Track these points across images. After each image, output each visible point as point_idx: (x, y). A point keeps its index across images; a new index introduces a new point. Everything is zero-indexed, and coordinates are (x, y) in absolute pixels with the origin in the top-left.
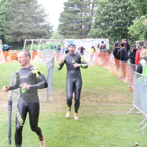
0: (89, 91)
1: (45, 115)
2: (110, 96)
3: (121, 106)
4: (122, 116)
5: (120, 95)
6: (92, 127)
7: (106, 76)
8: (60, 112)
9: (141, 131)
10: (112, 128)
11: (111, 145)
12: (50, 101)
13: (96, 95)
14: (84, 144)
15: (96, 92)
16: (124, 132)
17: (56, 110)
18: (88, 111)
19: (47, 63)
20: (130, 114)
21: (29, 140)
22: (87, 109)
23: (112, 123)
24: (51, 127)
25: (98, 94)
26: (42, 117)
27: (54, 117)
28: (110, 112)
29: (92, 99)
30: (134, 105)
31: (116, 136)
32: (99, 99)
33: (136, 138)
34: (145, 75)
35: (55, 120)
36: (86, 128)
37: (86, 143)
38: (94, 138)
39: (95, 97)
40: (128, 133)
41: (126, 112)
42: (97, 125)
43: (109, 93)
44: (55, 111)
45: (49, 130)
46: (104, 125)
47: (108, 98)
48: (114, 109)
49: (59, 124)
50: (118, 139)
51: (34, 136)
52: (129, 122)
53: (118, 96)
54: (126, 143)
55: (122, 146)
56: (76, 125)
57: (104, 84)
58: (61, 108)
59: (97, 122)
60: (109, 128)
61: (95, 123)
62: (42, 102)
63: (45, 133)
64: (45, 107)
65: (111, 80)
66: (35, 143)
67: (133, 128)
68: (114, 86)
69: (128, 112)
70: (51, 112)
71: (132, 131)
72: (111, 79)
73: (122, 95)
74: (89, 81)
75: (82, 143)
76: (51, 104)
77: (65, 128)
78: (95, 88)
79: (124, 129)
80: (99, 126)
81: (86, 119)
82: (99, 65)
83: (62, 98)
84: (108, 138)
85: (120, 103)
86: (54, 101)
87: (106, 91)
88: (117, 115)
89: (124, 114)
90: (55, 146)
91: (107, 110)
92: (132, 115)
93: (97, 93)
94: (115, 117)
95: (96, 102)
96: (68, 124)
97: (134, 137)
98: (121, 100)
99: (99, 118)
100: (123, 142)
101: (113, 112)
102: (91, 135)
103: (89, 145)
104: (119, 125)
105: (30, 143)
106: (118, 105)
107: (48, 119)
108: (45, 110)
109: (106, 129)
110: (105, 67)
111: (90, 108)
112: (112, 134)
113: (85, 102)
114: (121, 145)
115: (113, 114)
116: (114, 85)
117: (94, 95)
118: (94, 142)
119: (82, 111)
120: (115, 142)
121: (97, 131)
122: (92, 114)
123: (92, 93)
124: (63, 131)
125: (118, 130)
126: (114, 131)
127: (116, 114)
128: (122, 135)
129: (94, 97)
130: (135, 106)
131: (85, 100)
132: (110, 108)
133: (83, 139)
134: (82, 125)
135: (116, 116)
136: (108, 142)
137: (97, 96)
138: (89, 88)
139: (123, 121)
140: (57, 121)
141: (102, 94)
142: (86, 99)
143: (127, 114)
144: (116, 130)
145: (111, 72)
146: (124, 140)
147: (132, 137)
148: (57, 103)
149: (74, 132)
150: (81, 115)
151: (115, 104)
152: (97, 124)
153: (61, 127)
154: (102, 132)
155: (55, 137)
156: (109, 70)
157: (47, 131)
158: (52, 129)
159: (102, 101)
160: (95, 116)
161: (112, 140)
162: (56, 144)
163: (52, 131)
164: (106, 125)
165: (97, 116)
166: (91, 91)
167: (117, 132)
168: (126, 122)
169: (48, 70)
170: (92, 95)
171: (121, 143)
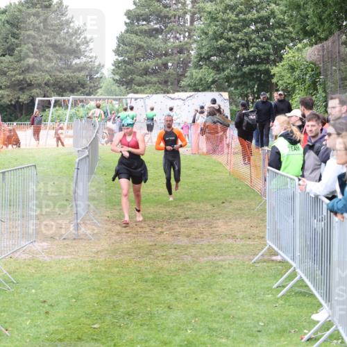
0: (174, 213)
1: (68, 268)
2: (220, 223)
3: (242, 245)
4: (241, 267)
5: (243, 220)
6: (171, 292)
7: (217, 178)
8: (101, 260)
9: (278, 299)
11: (209, 329)
12: (82, 237)
13: (189, 220)
14: (148, 329)
15: (189, 213)
16: (240, 300)
17: (94, 255)
18: (167, 258)
19: (78, 151)
20: (258, 263)
21: (27, 320)
22: (164, 254)
23: (217, 283)
24: (79, 294)
25: (194, 218)
26: (59, 272)
27: (87, 272)
28: (217, 258)
29: (179, 230)
30: (268, 242)
31: (222, 310)
32: (194, 231)
33: (265, 314)
34: (288, 173)
35: (89, 278)
36: (157, 295)
37: (154, 326)
38: (173, 316)
39: (187, 225)
40: (249, 304)
41: (251, 257)
42: (182, 288)
43: (218, 217)
44: (91, 259)
45: (74, 300)
46: (198, 286)
47: (215, 227)
48: (226, 252)
49: (96, 287)
50: (226, 316)
51: (40, 313)
52: (256, 279)
53: (240, 223)
54: (243, 324)
55: (232, 331)
56: (134, 288)
57: (211, 196)
58: (107, 250)
59: (183, 282)
60: (209, 293)
61: (179, 282)
62: (64, 239)
63: (65, 306)
64: (69, 250)
65: (228, 187)
66: (41, 328)
67: (262, 293)
68: (233, 201)
69: (256, 258)
70: (81, 261)
71: (259, 298)
72: (226, 185)
73: (248, 221)
75: (146, 327)
76: (84, 244)
77: (110, 296)
78: (188, 204)
79: (242, 294)
80: (187, 289)
82: (203, 154)
83: (110, 230)
84: (204, 315)
85: (241, 239)
86: (91, 237)
87: (214, 211)
88: (229, 264)
89: (247, 263)
90: (85, 333)
91: (208, 254)
92: (265, 264)
93: (193, 216)
94: (225, 268)
95: (188, 236)
96: (116, 286)
97: (260, 312)
98: (245, 232)
99: (189, 273)
100: (237, 322)
101: (221, 258)
102: (166, 309)
103: (159, 331)
104: (230, 287)
105: (31, 327)
106: (235, 243)
107: (73, 276)
108: (69, 257)
109: (202, 296)
110: (214, 157)
111: (172, 251)
112: (213, 306)
113: (162, 237)
114: (231, 329)
115: (220, 263)
116: (234, 198)
117: (186, 221)
118: (171, 325)
119: (152, 256)
120: (218, 322)
121: (181, 300)
122: (174, 263)
123: (179, 216)
124: (105, 301)
125: (228, 298)
126: (218, 300)
127: (227, 262)
128: (234, 308)
129: (183, 227)
130: (270, 243)
131: (162, 232)
132: (216, 250)
133: (148, 318)
134: (149, 288)
135: (227, 266)
136: (202, 324)
137: (192, 223)
138: (176, 206)
139: (241, 277)
140: (94, 280)
141: (203, 219)
142: (163, 230)
143: (253, 261)
144: (224, 298)
145: (228, 168)
146: (240, 319)
147: (257, 311)
148: (99, 240)
149: (129, 304)
150: (149, 267)
151: (230, 241)
152: (183, 286)
153: (101, 292)
154: (192, 302)
155: (86, 314)
156: (224, 163)
157: (69, 301)
158: (80, 298)
159: (200, 233)
160: (181, 268)
161: (213, 319)
162: (86, 329)
163: (79, 303)
164: (202, 287)
165: (186, 269)
166: (179, 212)
167: (226, 301)
168: (247, 280)
169: (76, 167)
170: (179, 222)
171: (231, 325)
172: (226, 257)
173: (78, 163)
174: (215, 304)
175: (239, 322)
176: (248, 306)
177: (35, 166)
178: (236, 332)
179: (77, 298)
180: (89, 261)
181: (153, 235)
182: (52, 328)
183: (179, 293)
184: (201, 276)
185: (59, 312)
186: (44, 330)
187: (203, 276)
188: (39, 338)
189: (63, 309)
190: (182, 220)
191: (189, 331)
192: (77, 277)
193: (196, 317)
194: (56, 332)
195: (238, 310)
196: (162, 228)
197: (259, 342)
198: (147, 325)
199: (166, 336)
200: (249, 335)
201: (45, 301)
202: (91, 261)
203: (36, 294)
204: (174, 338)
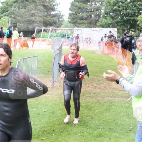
0: (94, 79)
1: (49, 100)
3: (123, 93)
4: (122, 102)
6: (93, 112)
7: (112, 64)
10: (112, 114)
12: (55, 87)
13: (100, 82)
15: (100, 79)
16: (122, 117)
17: (60, 95)
18: (91, 97)
19: (54, 51)
20: (130, 101)
21: (32, 122)
22: (90, 96)
23: (112, 109)
24: (54, 111)
25: (102, 81)
26: (46, 102)
27: (57, 102)
28: (112, 98)
29: (96, 86)
31: (114, 121)
32: (102, 86)
33: (133, 123)
35: (58, 105)
36: (87, 113)
39: (99, 84)
41: (127, 99)
44: (59, 97)
45: (52, 114)
46: (104, 110)
48: (116, 96)
49: (61, 109)
50: (116, 124)
52: (129, 108)
54: (124, 127)
59: (98, 108)
60: (109, 113)
61: (96, 108)
63: (48, 116)
64: (49, 92)
66: (37, 125)
69: (129, 99)
70: (55, 97)
71: (130, 116)
74: (94, 69)
75: (82, 126)
76: (56, 90)
78: (99, 75)
79: (123, 114)
80: (99, 111)
81: (88, 104)
82: (106, 54)
84: (107, 122)
85: (122, 91)
86: (59, 87)
88: (117, 101)
89: (125, 101)
90: (56, 128)
91: (108, 96)
93: (102, 80)
95: (100, 89)
99: (100, 104)
100: (121, 126)
101: (114, 98)
102: (91, 119)
103: (88, 128)
104: (118, 111)
105: (33, 125)
106: (119, 92)
107: (51, 103)
108: (50, 95)
109: (106, 114)
110: (111, 56)
111: (93, 94)
112: (111, 119)
113: (89, 88)
114: (118, 129)
115: (113, 101)
117: (98, 82)
118: (93, 126)
119: (85, 97)
120: (112, 126)
121: (97, 116)
123: (96, 80)
125: (117, 115)
126: (113, 116)
128: (120, 120)
129: (97, 84)
131: (89, 86)
132: (111, 95)
133: (83, 123)
134: (84, 110)
135: (116, 102)
136: (106, 126)
137: (101, 83)
138: (94, 76)
139: (122, 107)
140: (60, 106)
143: (127, 100)
144: (115, 115)
145: (117, 61)
146: (122, 125)
147: (129, 122)
148: (62, 89)
151: (117, 91)
152: (98, 109)
153: (63, 111)
154: (102, 116)
155: (57, 120)
156: (115, 58)
157: (50, 114)
158: (54, 113)
159: (105, 88)
160: (97, 102)
161: (111, 124)
162: (57, 126)
163: (54, 115)
164: (106, 110)
165: (99, 102)
166: (96, 78)
167: (116, 117)
168: (125, 108)
169: (54, 58)
170: (96, 82)
171: (118, 127)
172: (116, 98)
173: (55, 56)
174: (111, 118)
175: (122, 126)
176: (125, 120)
177: (37, 57)
178: (120, 130)
179: (53, 113)
180: (58, 97)
181: (85, 87)
182: (42, 126)
183: (96, 112)
184: (105, 106)
185: (45, 119)
186: (39, 126)
187: (106, 106)
188: (37, 130)
189: (47, 117)
190: (97, 81)
191: (101, 129)
192: (53, 104)
193: (103, 123)
194: (44, 127)
195: (121, 121)
196: (89, 84)
197: (130, 135)
198: (83, 126)
199: (91, 131)
200: (126, 132)
201: (39, 114)
202: (59, 98)
203: (35, 111)
204: (94, 132)
